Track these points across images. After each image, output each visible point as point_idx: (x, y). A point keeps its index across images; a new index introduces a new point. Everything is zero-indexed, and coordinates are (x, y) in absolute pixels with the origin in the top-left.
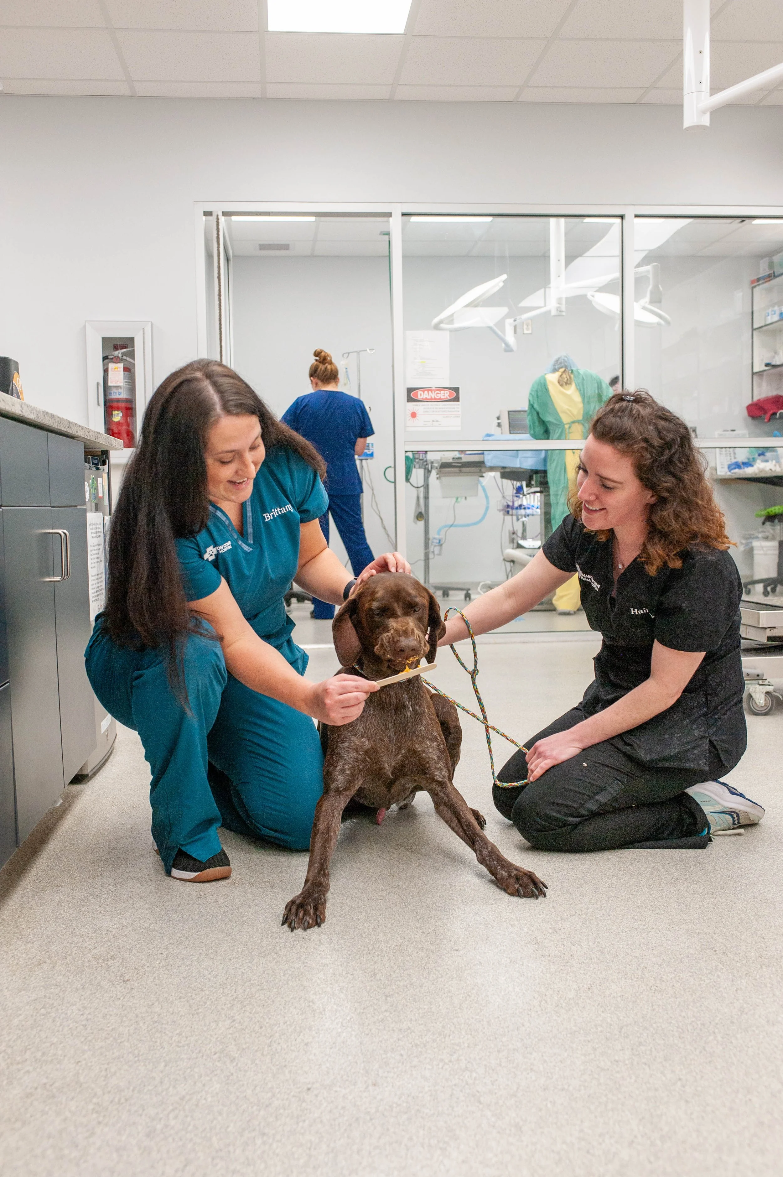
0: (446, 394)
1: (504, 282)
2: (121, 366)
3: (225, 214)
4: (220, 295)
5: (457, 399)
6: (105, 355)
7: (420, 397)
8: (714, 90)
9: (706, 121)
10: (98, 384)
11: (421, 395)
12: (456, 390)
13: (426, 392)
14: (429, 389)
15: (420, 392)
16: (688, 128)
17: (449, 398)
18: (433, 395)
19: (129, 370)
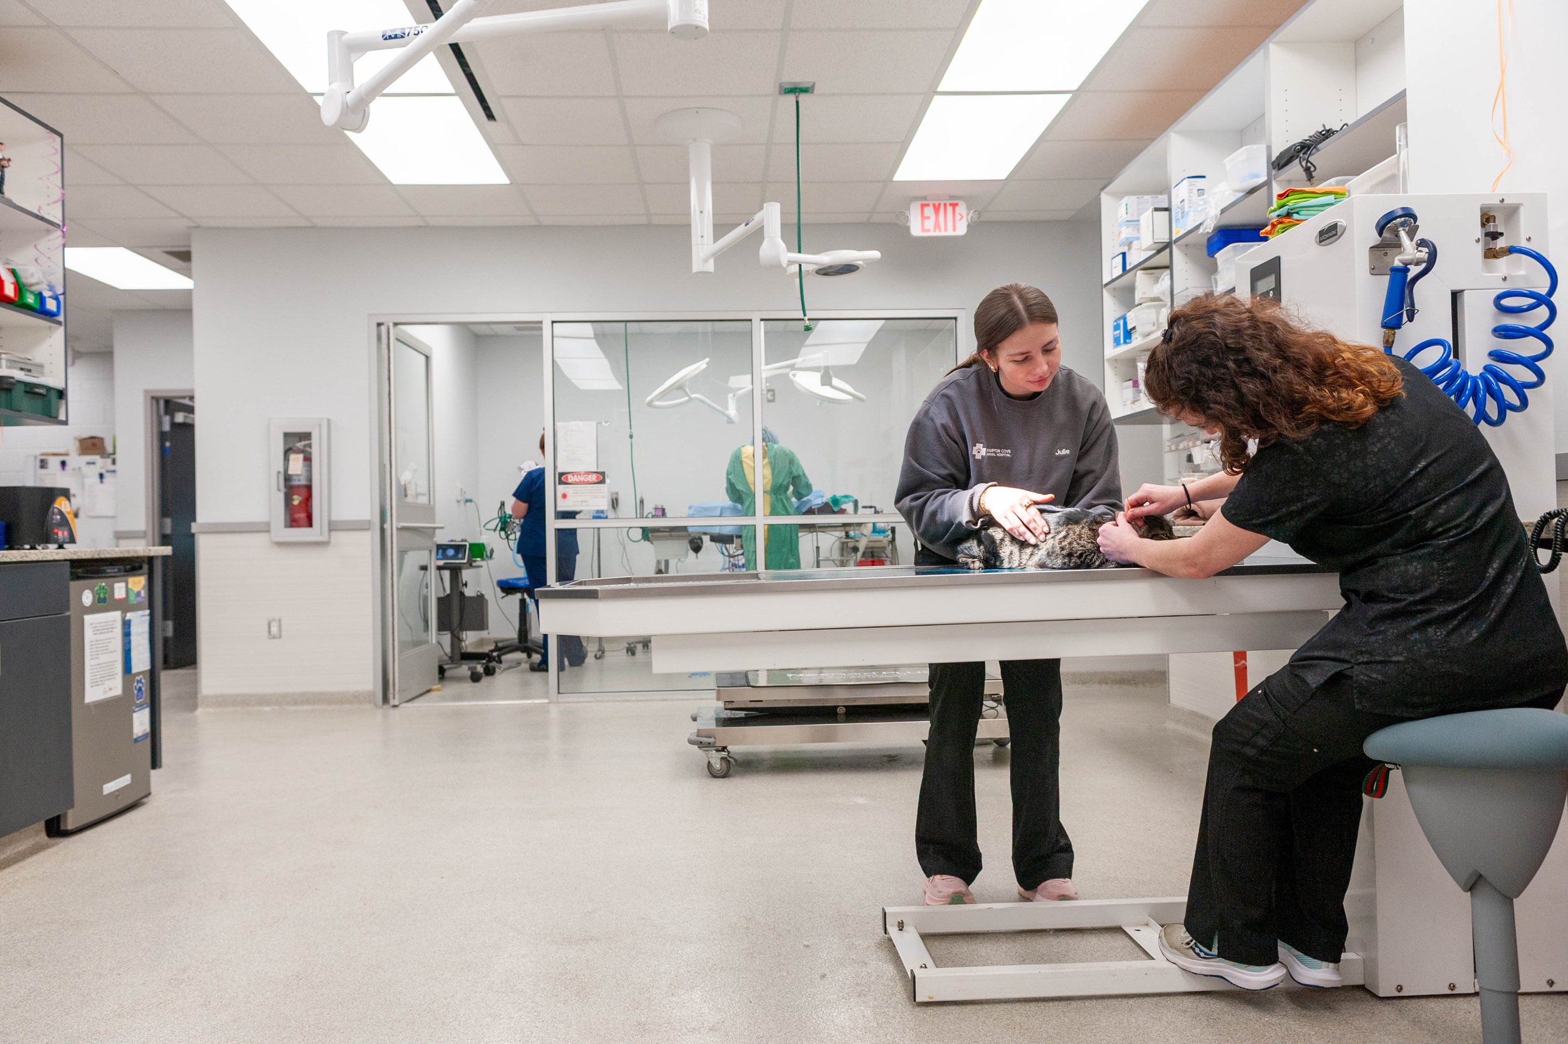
0: (593, 478)
1: (707, 363)
2: (301, 456)
3: (396, 324)
4: (390, 394)
5: (603, 482)
6: (288, 447)
7: (570, 481)
8: (716, 240)
9: (710, 267)
10: (279, 472)
11: (571, 479)
12: (603, 474)
13: (575, 476)
14: (578, 474)
15: (570, 476)
16: (697, 273)
17: (596, 481)
18: (582, 479)
19: (308, 459)
